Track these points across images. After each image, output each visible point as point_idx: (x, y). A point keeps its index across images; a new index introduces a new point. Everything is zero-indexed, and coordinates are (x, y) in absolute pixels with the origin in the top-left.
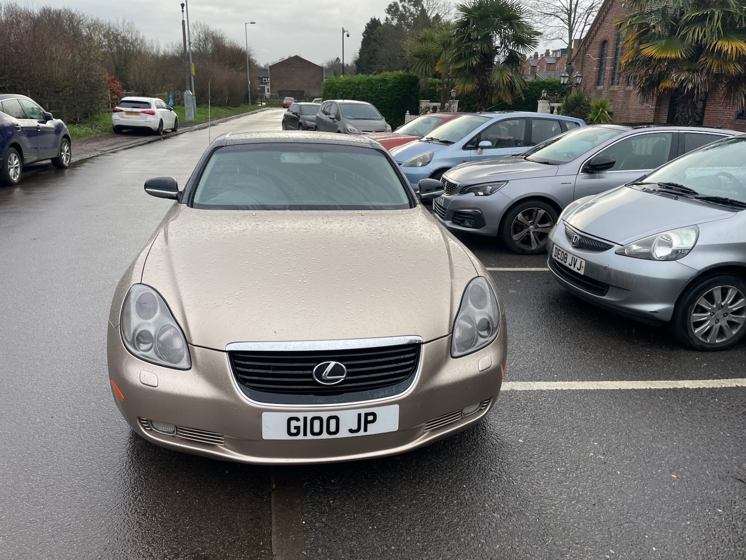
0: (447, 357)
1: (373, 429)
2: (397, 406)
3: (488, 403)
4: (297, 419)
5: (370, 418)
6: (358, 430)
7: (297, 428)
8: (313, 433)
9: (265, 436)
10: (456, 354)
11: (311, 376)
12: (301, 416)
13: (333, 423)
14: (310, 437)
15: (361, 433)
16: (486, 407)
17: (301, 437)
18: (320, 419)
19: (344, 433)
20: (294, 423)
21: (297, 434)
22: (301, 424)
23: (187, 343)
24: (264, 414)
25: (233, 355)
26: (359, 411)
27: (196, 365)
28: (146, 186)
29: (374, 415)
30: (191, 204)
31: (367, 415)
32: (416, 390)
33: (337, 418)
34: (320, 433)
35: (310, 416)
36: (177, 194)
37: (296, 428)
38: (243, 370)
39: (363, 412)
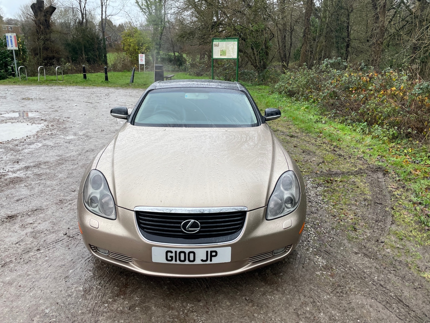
0: (263, 219)
1: (215, 260)
2: (230, 248)
3: (290, 248)
4: (171, 252)
5: (214, 254)
6: (207, 260)
7: (172, 257)
8: (180, 260)
9: (154, 260)
10: (269, 218)
11: (179, 227)
12: (173, 250)
13: (192, 255)
14: (178, 262)
15: (208, 262)
16: (289, 250)
17: (173, 262)
18: (184, 253)
19: (198, 262)
20: (169, 254)
21: (171, 260)
22: (173, 255)
23: (115, 205)
24: (153, 248)
25: (138, 213)
26: (207, 249)
27: (119, 217)
28: (111, 112)
29: (216, 252)
30: (133, 123)
31: (211, 252)
32: (241, 239)
33: (194, 253)
34: (185, 261)
35: (178, 250)
36: (127, 117)
37: (170, 257)
38: (143, 222)
39: (209, 250)
